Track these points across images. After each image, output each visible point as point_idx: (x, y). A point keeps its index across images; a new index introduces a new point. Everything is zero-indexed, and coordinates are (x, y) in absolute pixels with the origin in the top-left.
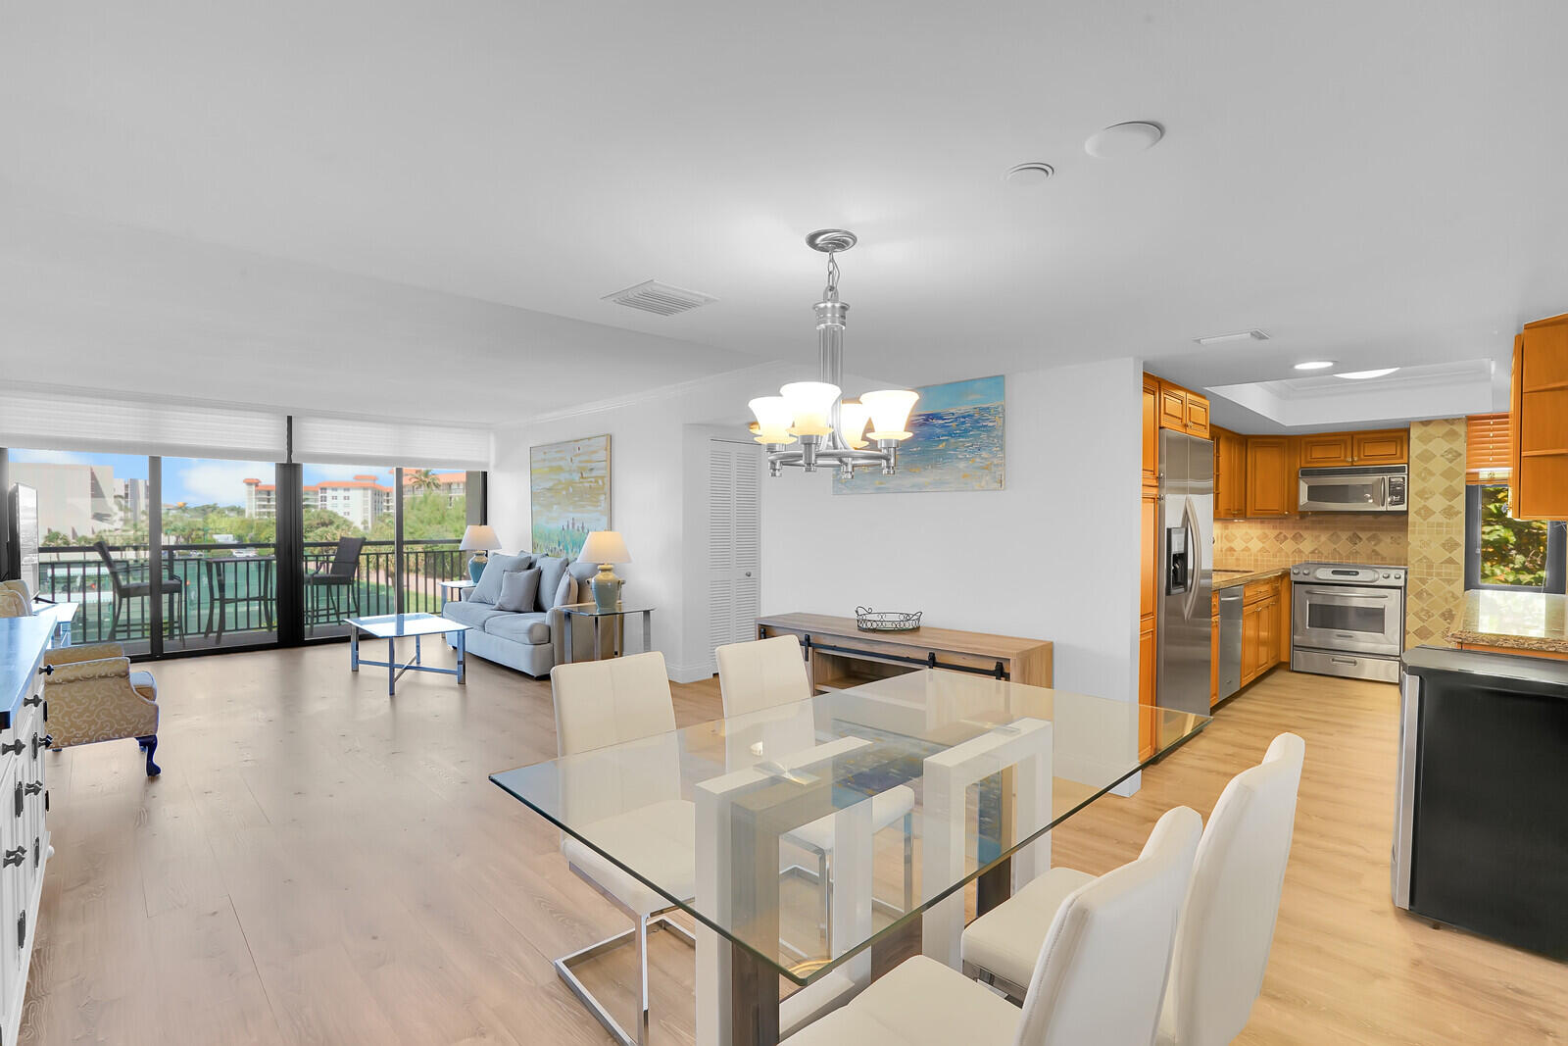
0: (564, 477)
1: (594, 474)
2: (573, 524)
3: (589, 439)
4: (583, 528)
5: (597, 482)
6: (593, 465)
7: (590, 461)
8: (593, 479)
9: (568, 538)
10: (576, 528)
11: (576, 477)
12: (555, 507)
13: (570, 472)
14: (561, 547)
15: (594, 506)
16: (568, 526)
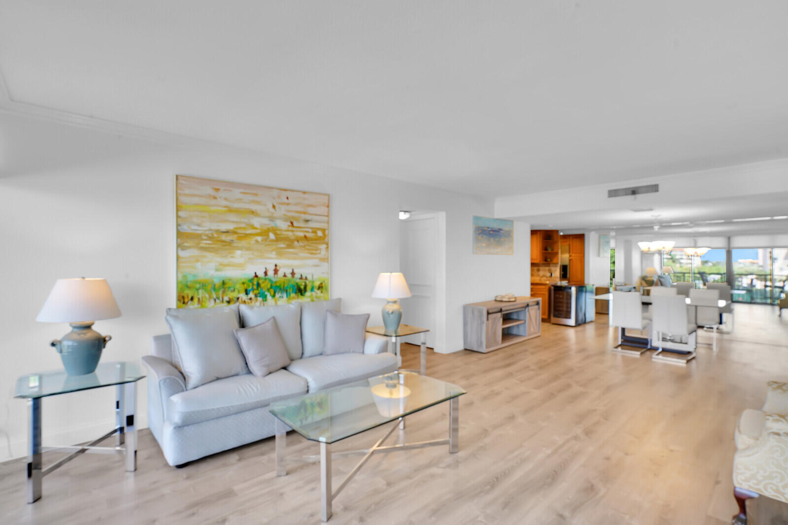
0: (257, 222)
1: (311, 225)
2: (276, 271)
3: (304, 193)
4: (293, 274)
5: (314, 232)
6: (308, 217)
7: (305, 213)
8: (310, 230)
9: (265, 285)
10: (280, 274)
11: (283, 225)
12: (238, 252)
13: (272, 219)
14: (251, 295)
15: (312, 254)
16: (266, 273)
